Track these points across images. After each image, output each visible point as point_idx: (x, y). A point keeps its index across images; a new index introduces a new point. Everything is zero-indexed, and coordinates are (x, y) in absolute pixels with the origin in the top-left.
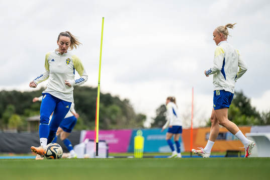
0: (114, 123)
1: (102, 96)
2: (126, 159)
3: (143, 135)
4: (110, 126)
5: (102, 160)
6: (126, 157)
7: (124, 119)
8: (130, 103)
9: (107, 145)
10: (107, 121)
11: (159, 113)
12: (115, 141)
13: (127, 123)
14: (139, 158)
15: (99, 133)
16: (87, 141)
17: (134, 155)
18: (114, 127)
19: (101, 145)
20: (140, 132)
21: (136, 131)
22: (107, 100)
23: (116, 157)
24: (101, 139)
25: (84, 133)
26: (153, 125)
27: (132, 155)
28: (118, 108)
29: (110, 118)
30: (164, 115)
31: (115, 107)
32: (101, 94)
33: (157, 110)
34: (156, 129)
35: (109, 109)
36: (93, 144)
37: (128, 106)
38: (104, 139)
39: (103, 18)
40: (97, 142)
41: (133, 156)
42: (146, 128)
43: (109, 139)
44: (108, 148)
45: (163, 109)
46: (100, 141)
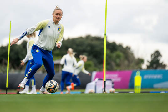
0: (118, 65)
1: (108, 45)
2: (128, 94)
3: (141, 75)
4: (115, 68)
6: (128, 92)
7: (126, 62)
8: (130, 50)
9: (113, 83)
10: (113, 64)
11: (153, 57)
12: (119, 79)
13: (128, 66)
14: (138, 93)
16: (97, 79)
18: (118, 69)
20: (138, 73)
21: (136, 72)
22: (113, 47)
23: (120, 92)
24: (108, 78)
25: (94, 74)
26: (148, 67)
27: (132, 90)
28: (121, 54)
29: (115, 62)
30: (158, 60)
31: (118, 53)
32: (107, 42)
33: (152, 55)
34: (151, 70)
35: (114, 55)
36: (102, 82)
37: (129, 51)
38: (110, 78)
40: (105, 80)
41: (134, 92)
42: (144, 69)
43: (114, 78)
44: (113, 85)
45: (156, 54)
46: (107, 80)
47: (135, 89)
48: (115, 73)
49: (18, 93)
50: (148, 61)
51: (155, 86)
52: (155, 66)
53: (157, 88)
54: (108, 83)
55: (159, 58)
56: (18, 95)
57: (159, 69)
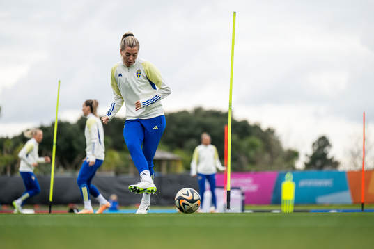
0: (252, 162)
1: (235, 124)
2: (270, 214)
3: (293, 180)
4: (247, 167)
5: (235, 216)
6: (270, 211)
7: (267, 157)
8: (275, 134)
9: (243, 194)
10: (243, 159)
11: (316, 148)
12: (254, 188)
13: (271, 163)
14: (288, 213)
15: (231, 176)
17: (282, 208)
18: (253, 169)
19: (234, 194)
20: (289, 176)
21: (285, 174)
22: (243, 129)
23: (255, 211)
24: (234, 186)
26: (308, 166)
27: (279, 208)
28: (258, 142)
29: (247, 155)
30: (325, 152)
31: (254, 139)
32: (233, 121)
33: (314, 144)
34: (313, 172)
35: (245, 144)
36: (224, 193)
37: (273, 138)
38: (238, 186)
39: (235, 13)
40: (229, 189)
41: (281, 210)
42: (299, 170)
43: (244, 185)
44: (244, 198)
45: (322, 143)
46: (232, 188)
47: (282, 205)
48: (246, 177)
49: (72, 211)
50: (307, 156)
51: (320, 200)
52: (319, 163)
53: (322, 205)
54: (235, 195)
55: (327, 149)
56: (71, 215)
57: (327, 169)
